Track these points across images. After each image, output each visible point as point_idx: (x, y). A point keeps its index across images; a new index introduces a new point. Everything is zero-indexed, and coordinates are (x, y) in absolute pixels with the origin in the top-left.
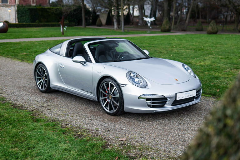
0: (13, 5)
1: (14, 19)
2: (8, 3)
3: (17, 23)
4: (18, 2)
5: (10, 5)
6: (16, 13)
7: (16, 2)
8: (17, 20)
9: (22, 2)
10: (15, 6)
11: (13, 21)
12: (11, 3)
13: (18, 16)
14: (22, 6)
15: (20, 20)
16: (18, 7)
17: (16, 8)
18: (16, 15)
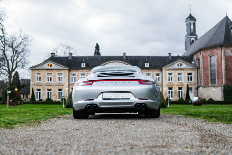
0: (220, 85)
1: (220, 97)
2: (216, 84)
3: (223, 100)
4: (224, 82)
5: (218, 85)
6: (223, 92)
7: (222, 83)
8: (223, 98)
9: (229, 82)
10: (222, 86)
11: (220, 99)
12: (219, 83)
13: (224, 94)
14: (228, 86)
15: (225, 99)
16: (224, 87)
17: (223, 88)
18: (223, 94)
